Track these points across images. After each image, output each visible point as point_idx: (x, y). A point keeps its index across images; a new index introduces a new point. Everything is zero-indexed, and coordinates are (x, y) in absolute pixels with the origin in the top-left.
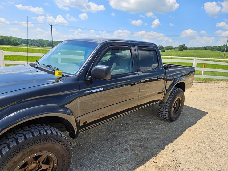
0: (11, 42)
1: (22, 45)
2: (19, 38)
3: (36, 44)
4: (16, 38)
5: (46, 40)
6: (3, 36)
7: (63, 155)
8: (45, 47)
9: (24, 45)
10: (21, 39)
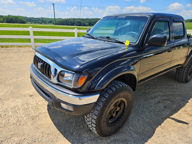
0: (19, 21)
1: (28, 23)
2: (25, 17)
3: (40, 22)
4: (22, 17)
5: (47, 18)
6: (12, 16)
7: (131, 102)
8: (47, 24)
9: (29, 23)
10: (26, 17)
